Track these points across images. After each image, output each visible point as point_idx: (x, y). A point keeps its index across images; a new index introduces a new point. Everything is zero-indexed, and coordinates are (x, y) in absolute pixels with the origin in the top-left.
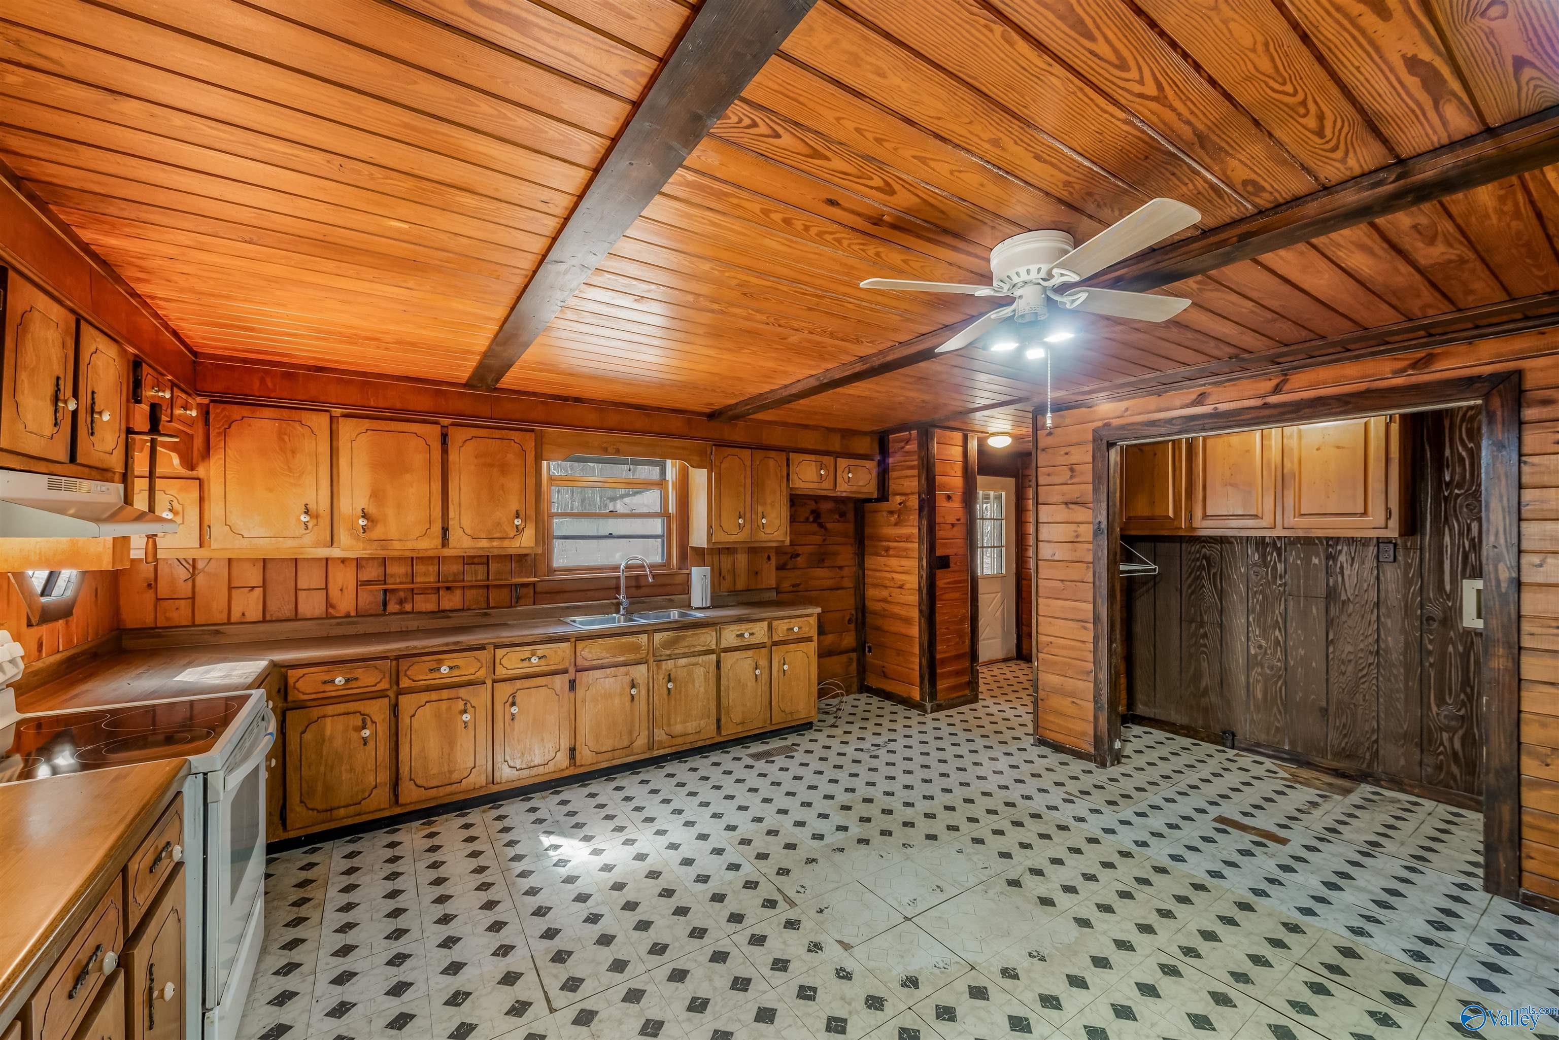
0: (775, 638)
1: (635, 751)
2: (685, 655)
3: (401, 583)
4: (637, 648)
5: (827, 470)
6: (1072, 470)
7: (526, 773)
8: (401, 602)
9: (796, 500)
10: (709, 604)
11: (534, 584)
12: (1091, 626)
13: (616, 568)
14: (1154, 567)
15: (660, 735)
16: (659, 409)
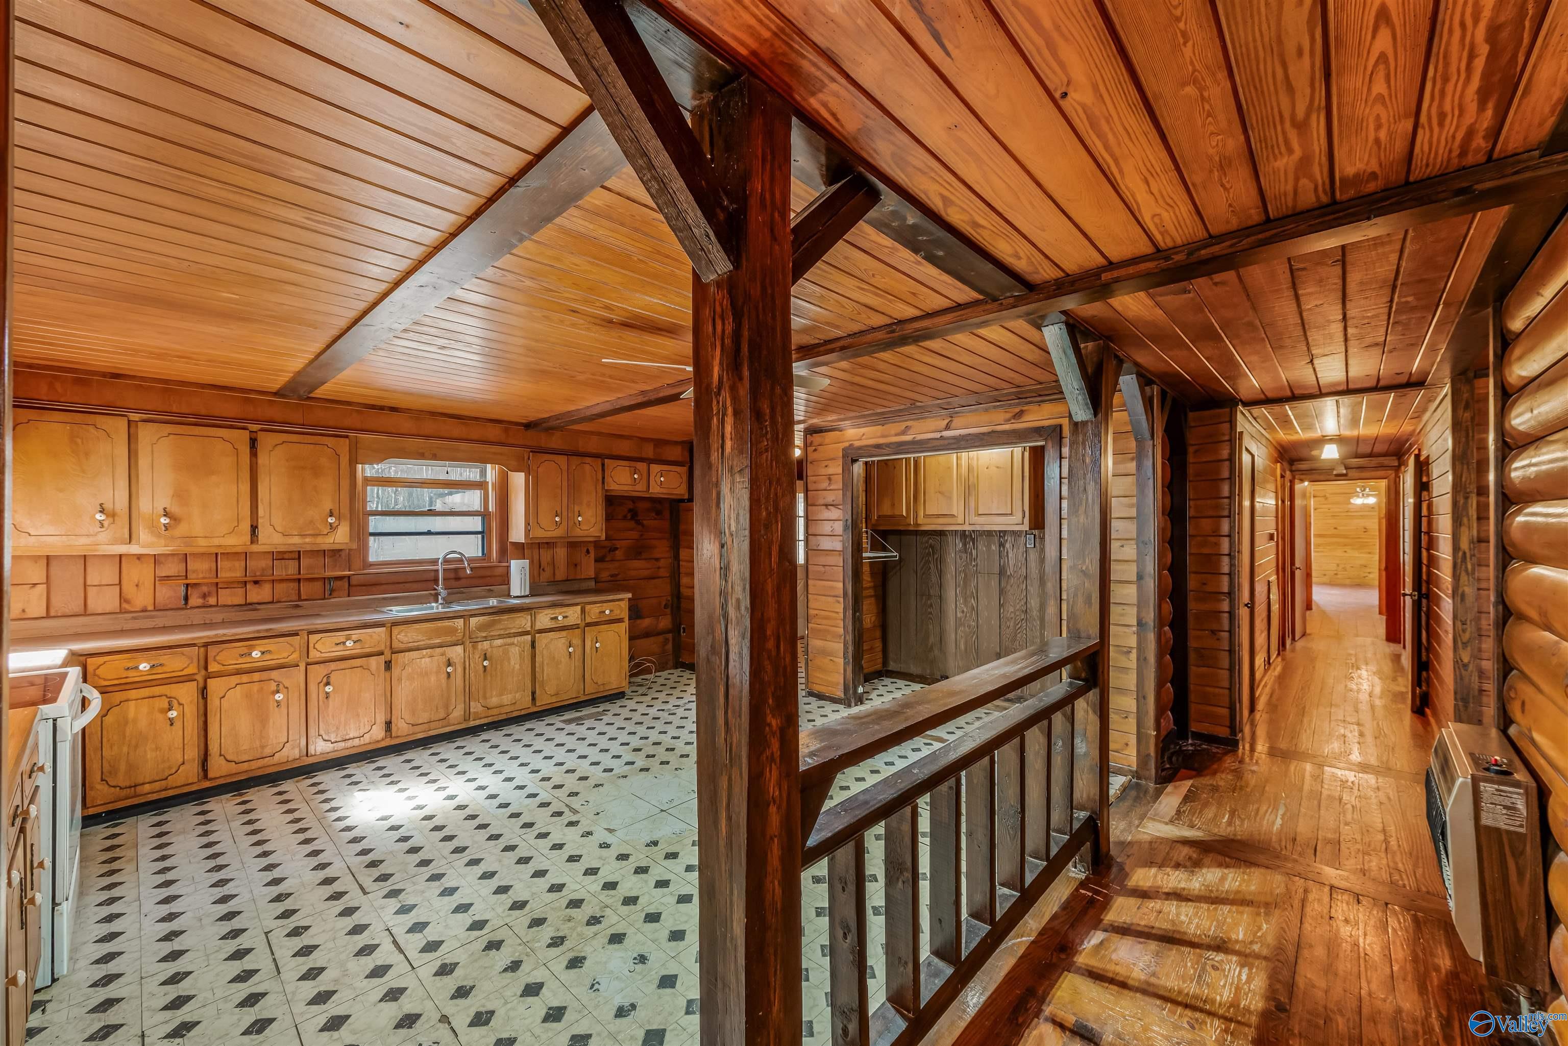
0: (588, 620)
1: (452, 722)
2: (500, 637)
3: (204, 578)
4: (453, 631)
5: (641, 475)
6: (830, 479)
7: (342, 745)
8: (204, 596)
9: (612, 501)
10: (527, 593)
11: (349, 577)
12: (841, 600)
13: (435, 562)
14: (895, 554)
15: (476, 707)
16: (476, 419)
